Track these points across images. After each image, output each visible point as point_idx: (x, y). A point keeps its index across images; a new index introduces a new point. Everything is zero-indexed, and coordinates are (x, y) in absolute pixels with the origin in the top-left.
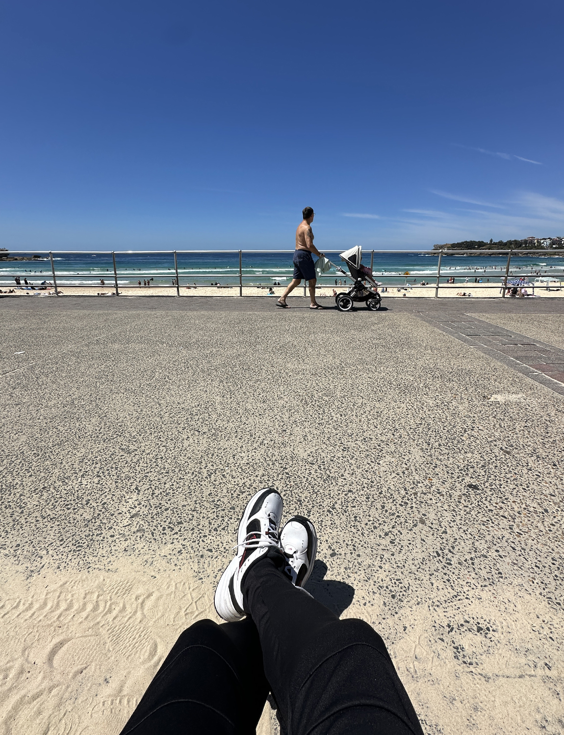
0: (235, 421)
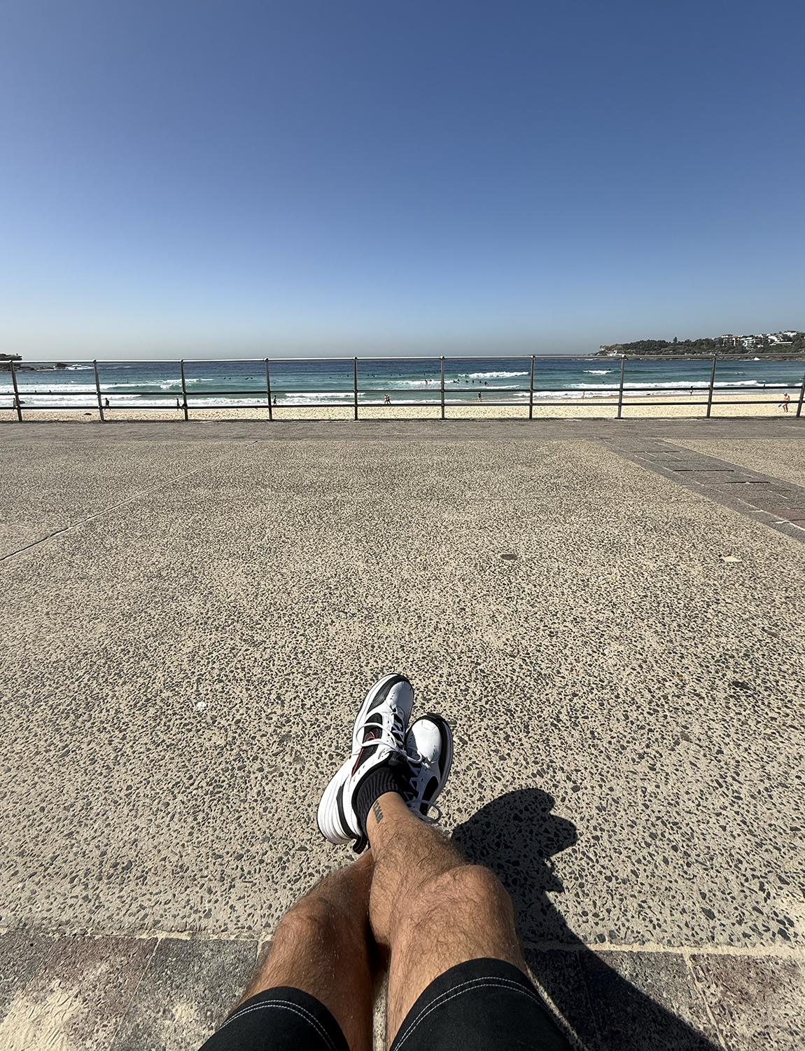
0: (391, 596)
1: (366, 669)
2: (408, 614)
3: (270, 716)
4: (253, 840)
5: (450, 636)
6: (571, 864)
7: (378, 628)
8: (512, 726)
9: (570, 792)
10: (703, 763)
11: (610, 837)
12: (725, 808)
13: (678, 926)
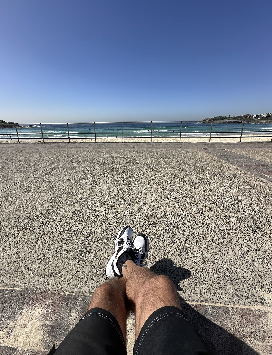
0: (135, 197)
1: (127, 219)
2: (140, 203)
3: (98, 232)
4: (94, 267)
5: (154, 209)
6: (193, 279)
7: (131, 206)
8: (174, 237)
9: (192, 257)
10: (236, 250)
11: (205, 271)
12: (243, 264)
13: (227, 299)
